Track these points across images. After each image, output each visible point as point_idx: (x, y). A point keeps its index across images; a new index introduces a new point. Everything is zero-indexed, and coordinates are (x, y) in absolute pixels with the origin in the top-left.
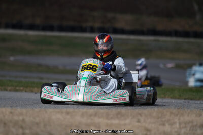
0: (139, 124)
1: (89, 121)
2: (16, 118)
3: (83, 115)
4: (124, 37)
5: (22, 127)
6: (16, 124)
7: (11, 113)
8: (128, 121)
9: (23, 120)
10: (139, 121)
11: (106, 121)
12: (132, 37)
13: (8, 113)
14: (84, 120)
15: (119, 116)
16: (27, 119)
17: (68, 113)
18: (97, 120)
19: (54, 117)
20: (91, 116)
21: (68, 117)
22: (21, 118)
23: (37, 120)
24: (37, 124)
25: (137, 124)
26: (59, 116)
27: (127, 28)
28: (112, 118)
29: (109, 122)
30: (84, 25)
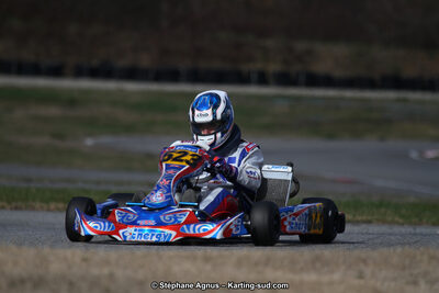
0: (362, 282)
1: (252, 277)
2: (95, 271)
3: (239, 263)
4: (331, 93)
6: (94, 283)
7: (85, 260)
8: (336, 276)
9: (111, 276)
10: (361, 276)
11: (289, 276)
12: (349, 94)
13: (77, 260)
15: (318, 265)
16: (119, 273)
17: (207, 259)
19: (176, 269)
20: (256, 264)
21: (208, 267)
22: (106, 271)
23: (140, 275)
24: (141, 284)
25: (357, 282)
26: (187, 265)
27: (338, 73)
28: (302, 269)
29: (297, 278)
30: (245, 68)
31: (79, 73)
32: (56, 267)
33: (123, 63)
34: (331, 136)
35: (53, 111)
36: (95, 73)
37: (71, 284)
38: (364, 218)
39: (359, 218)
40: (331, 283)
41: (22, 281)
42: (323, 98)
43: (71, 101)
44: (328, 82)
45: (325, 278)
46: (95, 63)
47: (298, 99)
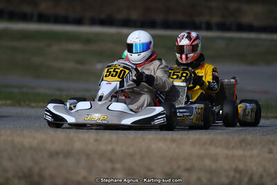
0: (271, 155)
1: (202, 152)
2: (103, 148)
3: (194, 143)
4: (253, 35)
5: (111, 160)
6: (102, 155)
7: (96, 140)
8: (255, 152)
9: (113, 150)
10: (271, 152)
11: (226, 152)
12: (263, 36)
13: (92, 141)
14: (196, 150)
15: (244, 145)
16: (118, 149)
17: (173, 141)
18: (213, 150)
19: (154, 146)
20: (205, 144)
21: (174, 146)
22: (110, 147)
23: (131, 150)
24: (132, 156)
25: (268, 156)
26: (161, 144)
27: (256, 23)
28: (233, 147)
29: (230, 153)
30: (198, 20)
31: (93, 22)
32: (78, 145)
33: (120, 16)
34: (252, 63)
35: (77, 46)
36: (103, 23)
37: (88, 156)
38: (273, 115)
39: (269, 115)
40: (251, 157)
41: (57, 154)
42: (247, 39)
43: (88, 40)
44: (250, 28)
45: (248, 153)
46: (103, 16)
47: (231, 39)
